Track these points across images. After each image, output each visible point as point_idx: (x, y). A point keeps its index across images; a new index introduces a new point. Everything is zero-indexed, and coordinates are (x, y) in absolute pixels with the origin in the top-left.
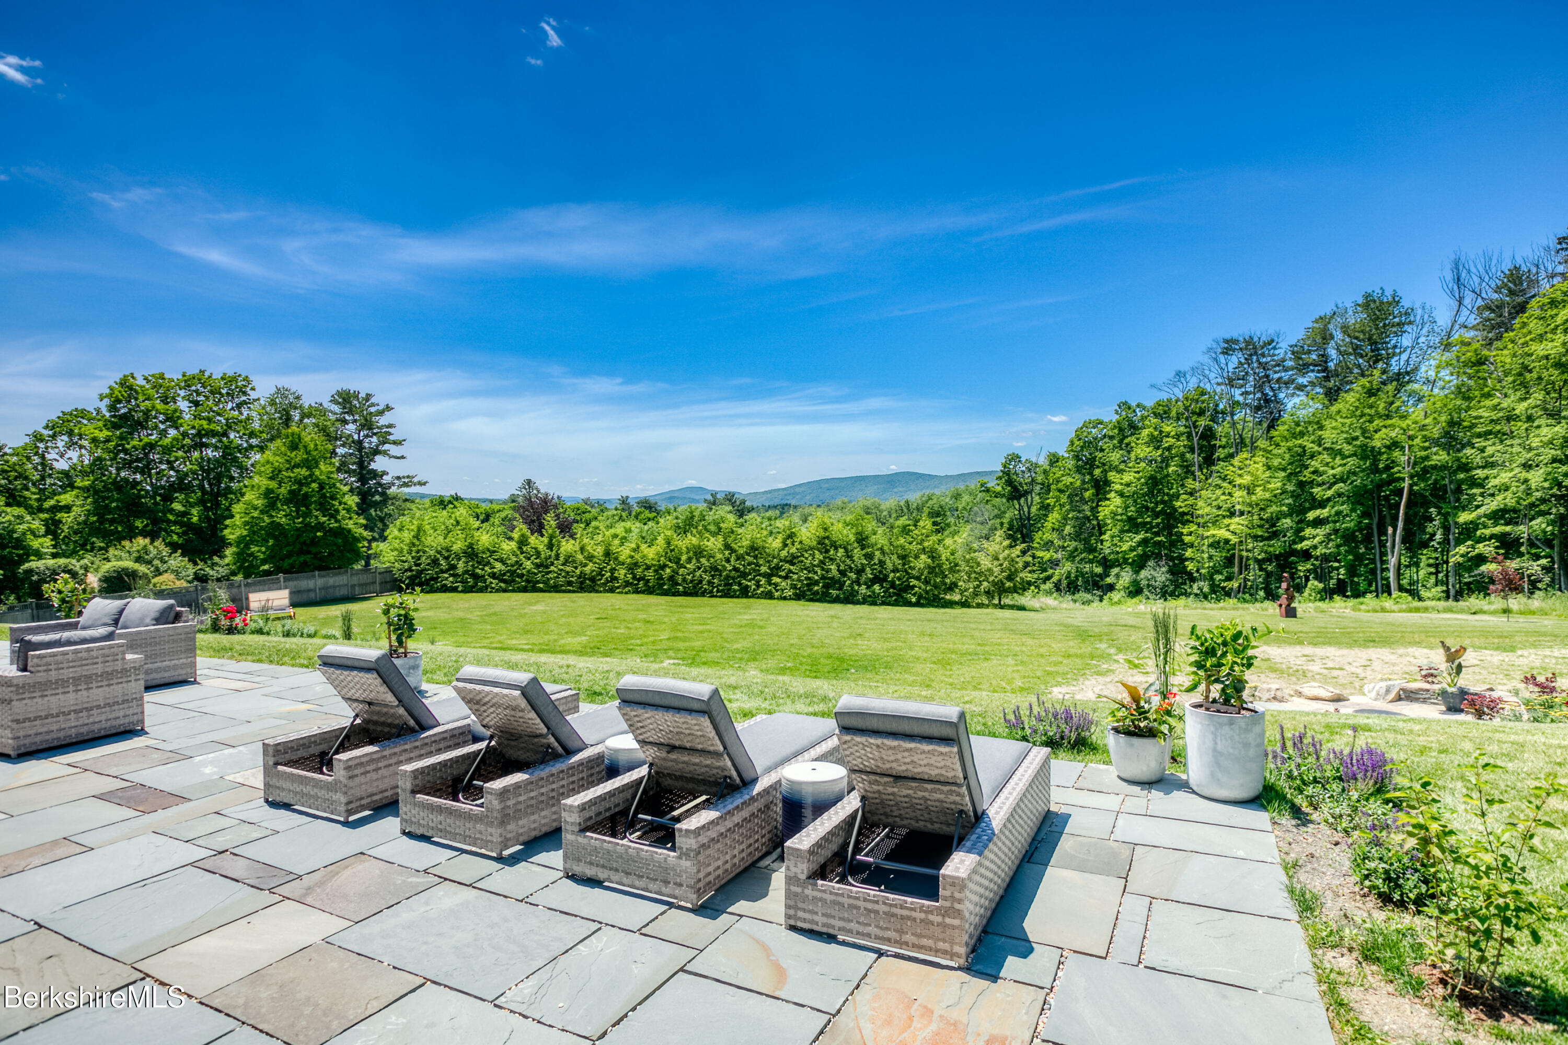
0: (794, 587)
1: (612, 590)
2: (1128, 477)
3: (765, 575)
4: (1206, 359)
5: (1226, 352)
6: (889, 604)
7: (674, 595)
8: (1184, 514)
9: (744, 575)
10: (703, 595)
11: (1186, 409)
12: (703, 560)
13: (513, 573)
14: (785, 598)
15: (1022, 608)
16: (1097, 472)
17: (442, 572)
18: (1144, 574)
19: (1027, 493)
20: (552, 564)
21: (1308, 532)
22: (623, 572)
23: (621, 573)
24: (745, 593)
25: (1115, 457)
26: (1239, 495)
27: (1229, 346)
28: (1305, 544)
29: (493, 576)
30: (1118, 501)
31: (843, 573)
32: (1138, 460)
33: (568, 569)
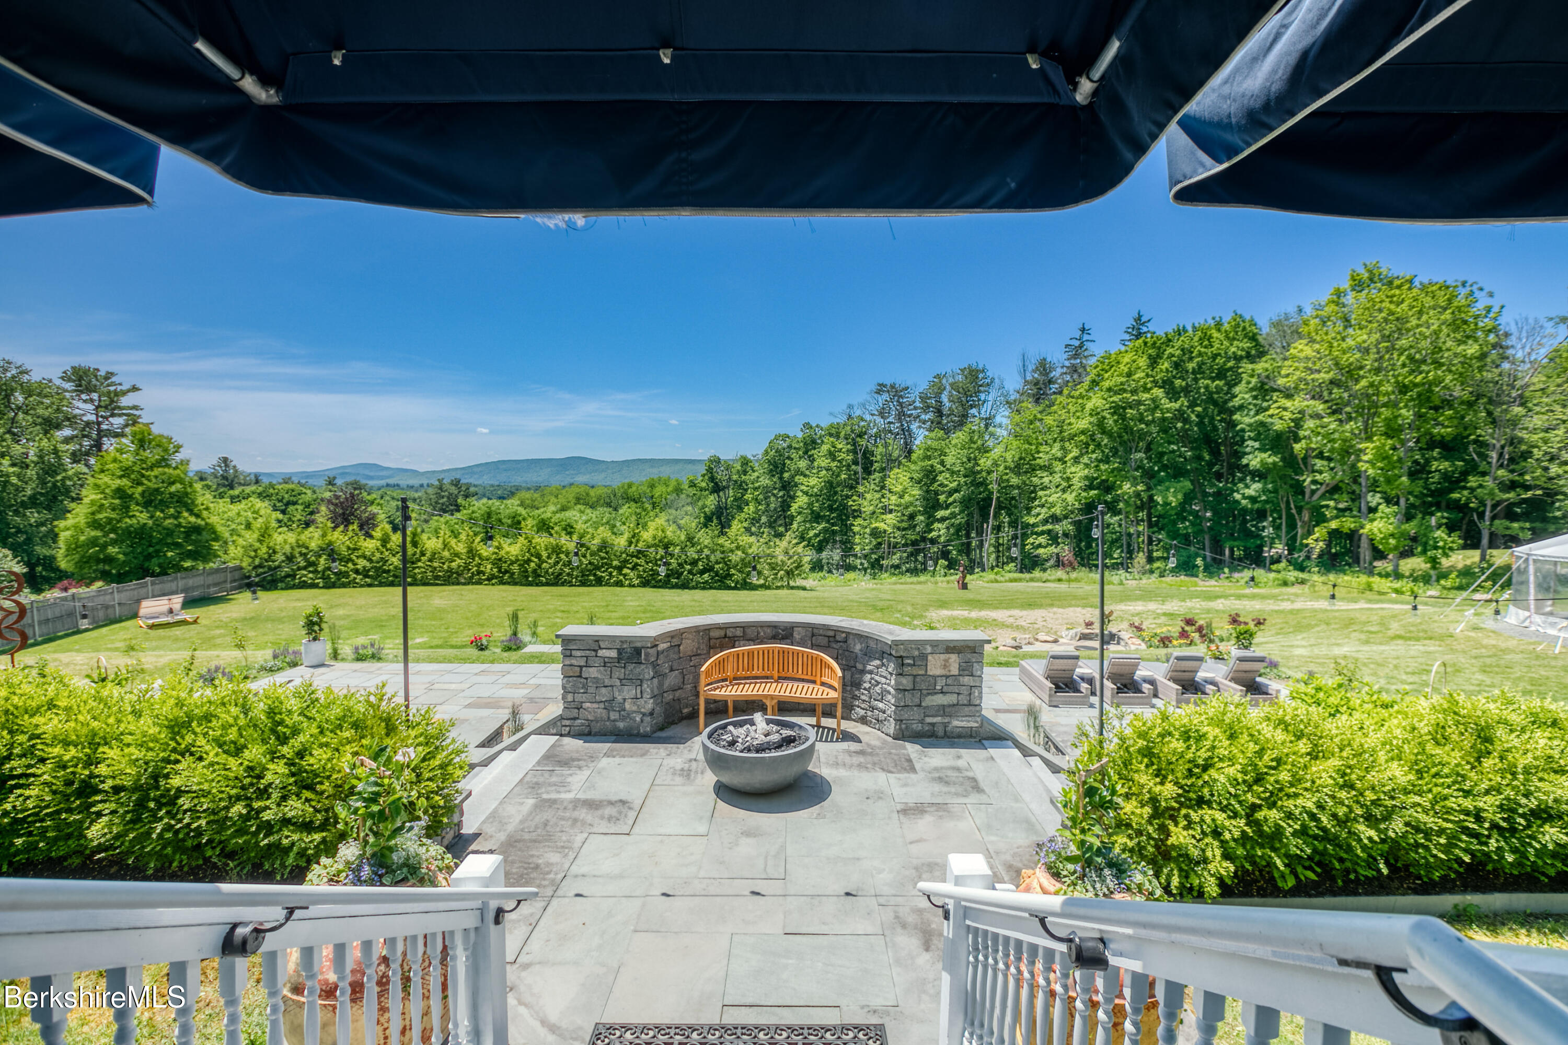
0: (639, 576)
1: (479, 583)
2: (813, 481)
3: (615, 568)
4: (868, 398)
5: (878, 392)
6: (715, 588)
7: (537, 585)
8: (855, 511)
9: (598, 568)
10: (563, 584)
11: (852, 431)
12: (562, 556)
13: (377, 569)
14: (634, 586)
15: (804, 589)
16: (786, 475)
17: (299, 569)
18: (824, 554)
19: (724, 488)
20: (420, 560)
21: (936, 525)
22: (489, 566)
23: (488, 568)
24: (599, 582)
25: (803, 464)
26: (894, 499)
27: (881, 389)
28: (933, 534)
29: (357, 572)
30: (805, 499)
31: (680, 565)
32: (820, 468)
33: (436, 564)
